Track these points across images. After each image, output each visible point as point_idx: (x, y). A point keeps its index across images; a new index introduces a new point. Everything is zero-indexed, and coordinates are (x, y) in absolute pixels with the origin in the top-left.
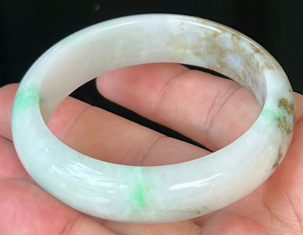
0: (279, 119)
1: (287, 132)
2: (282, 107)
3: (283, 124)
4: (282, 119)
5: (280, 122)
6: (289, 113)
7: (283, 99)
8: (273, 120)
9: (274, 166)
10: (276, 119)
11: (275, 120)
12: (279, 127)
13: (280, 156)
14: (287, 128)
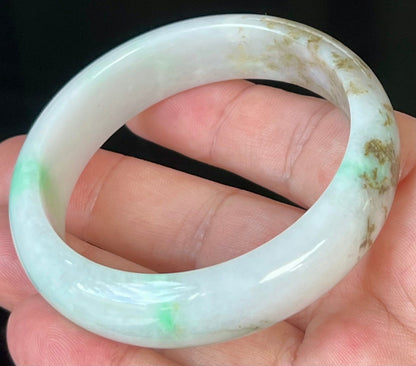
0: (364, 176)
1: (380, 192)
2: (371, 155)
3: (372, 181)
4: (369, 175)
5: (367, 179)
6: (382, 162)
7: (373, 141)
8: (356, 180)
9: (363, 245)
10: (360, 176)
11: (359, 179)
12: (366, 187)
13: (370, 229)
14: (380, 185)
